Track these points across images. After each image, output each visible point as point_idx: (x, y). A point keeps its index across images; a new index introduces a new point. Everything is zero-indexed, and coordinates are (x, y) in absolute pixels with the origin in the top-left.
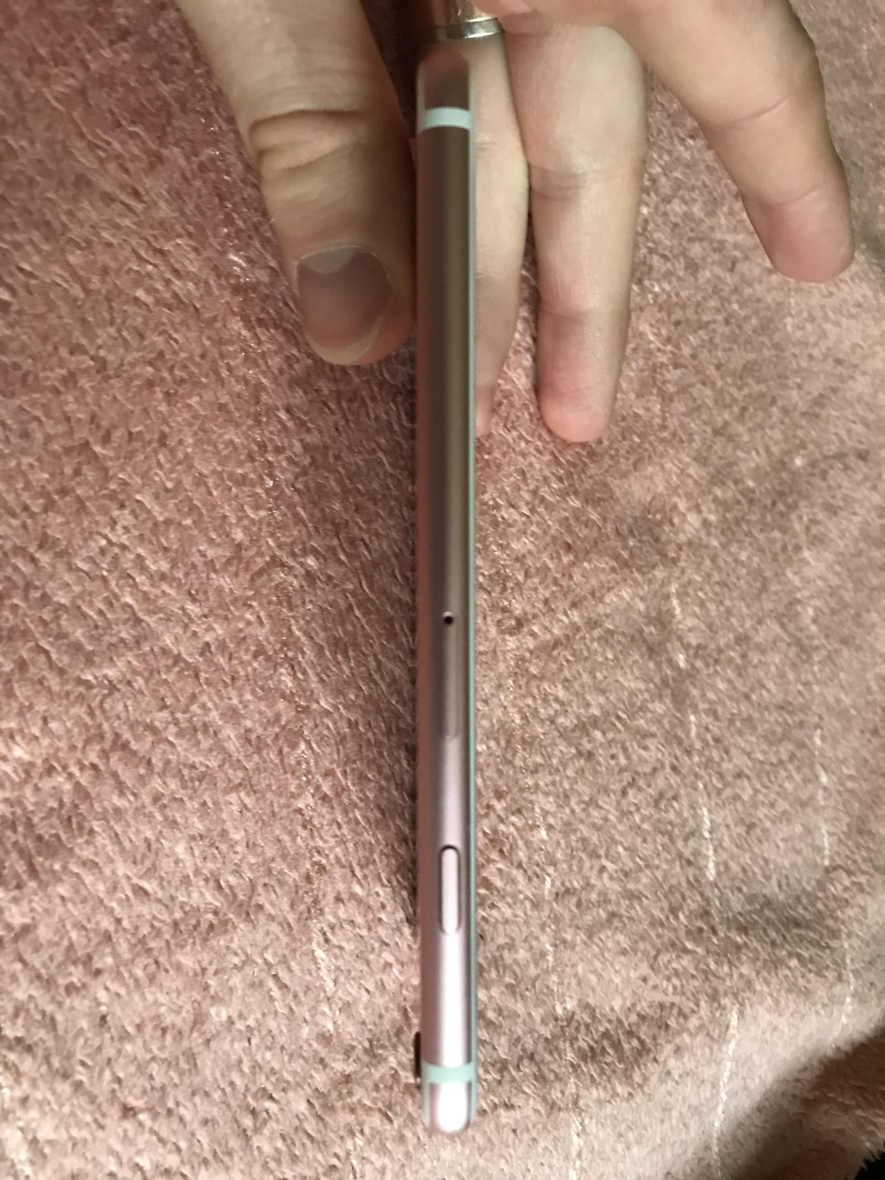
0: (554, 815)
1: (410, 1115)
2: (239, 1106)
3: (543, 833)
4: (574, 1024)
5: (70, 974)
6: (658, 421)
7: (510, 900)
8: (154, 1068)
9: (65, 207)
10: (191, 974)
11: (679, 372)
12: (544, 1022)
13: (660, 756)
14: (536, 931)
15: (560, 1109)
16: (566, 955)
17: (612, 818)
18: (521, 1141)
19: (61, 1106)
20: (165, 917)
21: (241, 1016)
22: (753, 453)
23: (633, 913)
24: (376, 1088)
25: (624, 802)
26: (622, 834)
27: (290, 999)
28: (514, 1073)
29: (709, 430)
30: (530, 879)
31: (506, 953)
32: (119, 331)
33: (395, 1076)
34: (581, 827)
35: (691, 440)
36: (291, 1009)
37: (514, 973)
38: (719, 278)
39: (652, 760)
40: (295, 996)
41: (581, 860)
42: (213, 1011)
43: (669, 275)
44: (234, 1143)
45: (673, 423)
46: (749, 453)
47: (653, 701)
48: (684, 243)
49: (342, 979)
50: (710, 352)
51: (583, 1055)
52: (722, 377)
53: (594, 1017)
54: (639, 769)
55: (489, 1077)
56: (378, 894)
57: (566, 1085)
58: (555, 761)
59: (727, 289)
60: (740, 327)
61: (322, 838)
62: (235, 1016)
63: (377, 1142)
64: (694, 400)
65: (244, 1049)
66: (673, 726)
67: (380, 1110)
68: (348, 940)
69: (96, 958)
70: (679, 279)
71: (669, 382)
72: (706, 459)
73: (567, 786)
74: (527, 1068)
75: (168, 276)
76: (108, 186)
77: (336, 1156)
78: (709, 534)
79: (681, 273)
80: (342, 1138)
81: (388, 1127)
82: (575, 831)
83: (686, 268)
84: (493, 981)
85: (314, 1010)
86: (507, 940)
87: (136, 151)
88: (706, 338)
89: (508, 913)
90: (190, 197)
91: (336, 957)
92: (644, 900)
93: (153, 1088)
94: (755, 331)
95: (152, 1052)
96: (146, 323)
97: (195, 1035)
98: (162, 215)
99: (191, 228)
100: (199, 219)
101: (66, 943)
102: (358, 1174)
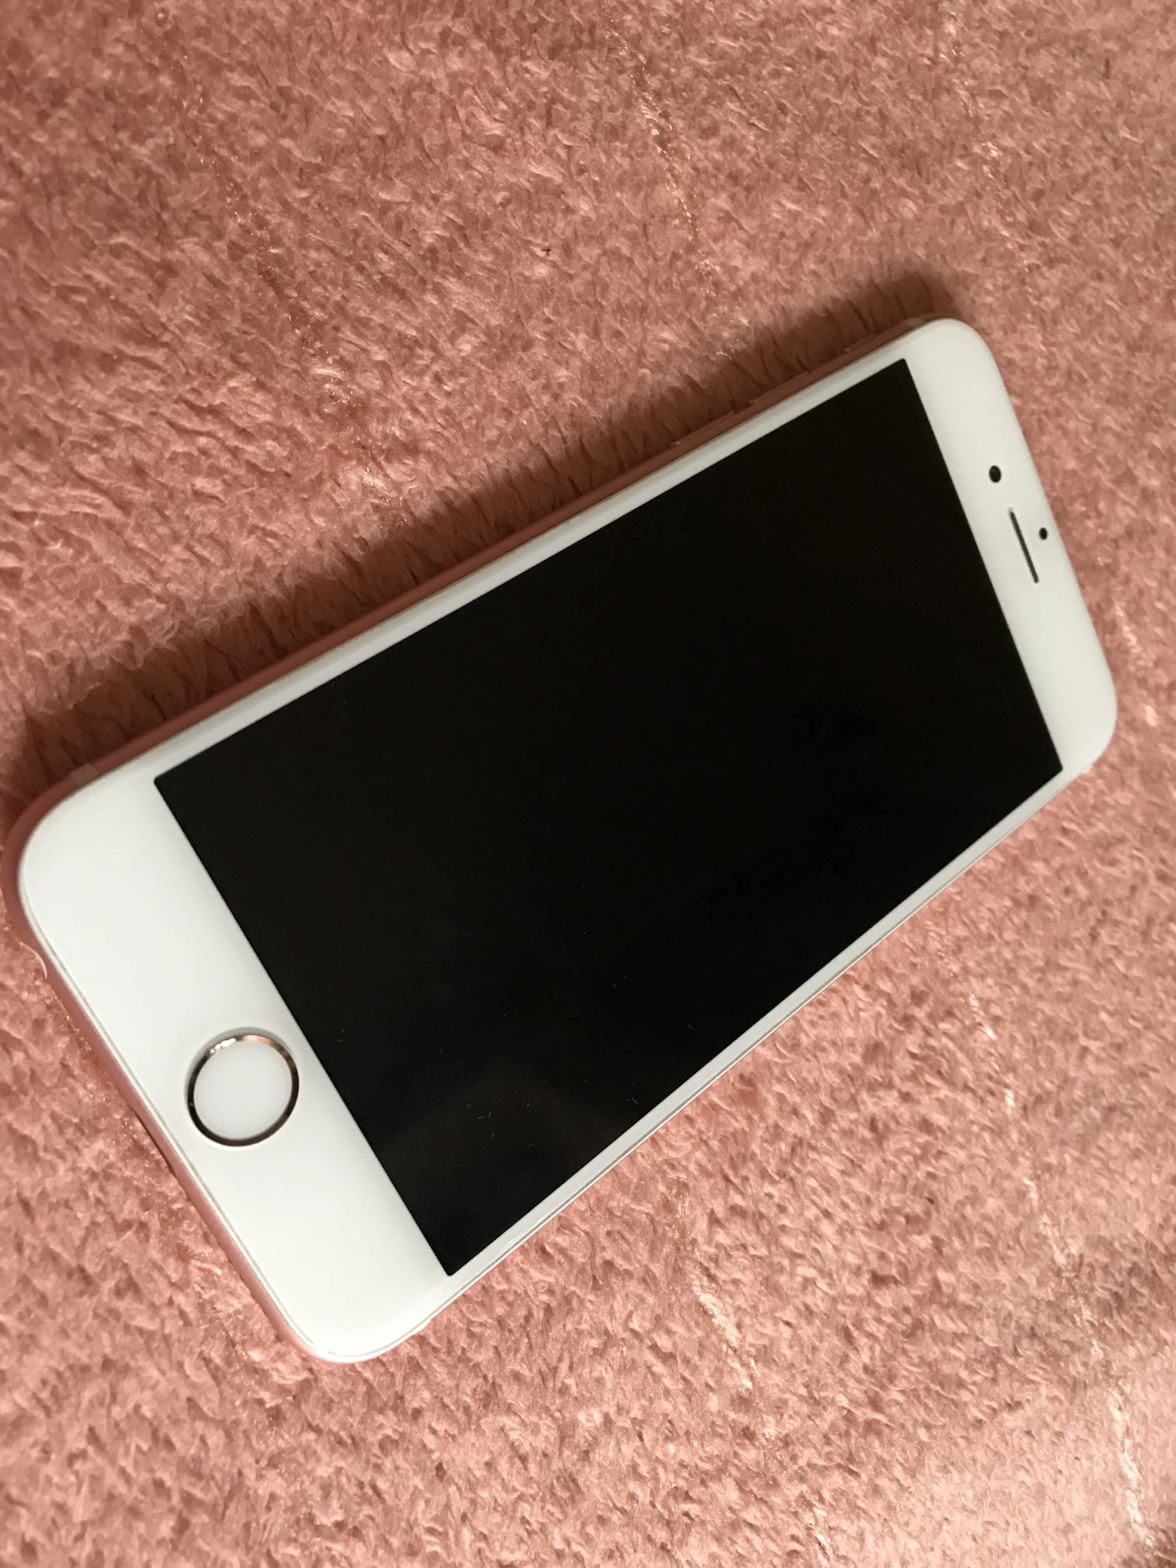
0: (998, 1002)
1: (880, 1459)
2: (650, 1522)
3: (990, 1033)
4: (1086, 1270)
5: (381, 1426)
6: (1042, 362)
7: (960, 1139)
8: (525, 1509)
9: (51, 400)
11: (1057, 272)
12: (1041, 1283)
13: (1137, 866)
14: (1004, 1166)
15: (1086, 1386)
16: (1054, 1184)
17: (1083, 977)
18: (1040, 1442)
20: (484, 1318)
21: (620, 1409)
23: (1139, 1098)
24: (827, 1440)
25: (1097, 951)
26: (1101, 995)
27: (681, 1368)
28: (1010, 1361)
29: (1121, 348)
30: (982, 1101)
31: (968, 1210)
32: (189, 548)
33: (849, 1418)
34: (1041, 1005)
35: (1097, 374)
36: (687, 1381)
37: (987, 1233)
38: (1089, 97)
39: (1128, 876)
40: (687, 1362)
41: (1050, 1052)
42: (582, 1417)
43: (1007, 122)
45: (1064, 358)
47: (1112, 791)
48: (1022, 59)
49: (747, 1320)
50: (1099, 222)
51: (1106, 1311)
52: (1127, 257)
53: (1112, 1253)
54: (1109, 896)
55: (978, 1378)
56: (770, 1196)
57: (1088, 1353)
58: (983, 927)
59: (1106, 110)
60: (1138, 164)
62: (612, 1412)
63: (844, 1505)
64: (1090, 308)
66: (1148, 816)
67: (839, 1466)
68: (743, 1270)
69: (408, 1397)
70: (1027, 122)
72: (1125, 396)
73: (1008, 954)
74: (1028, 1349)
75: (233, 442)
76: (104, 343)
77: (795, 1538)
79: (1027, 112)
80: (795, 1514)
81: (854, 1483)
82: (1034, 1014)
83: (1034, 101)
84: (957, 1254)
85: (719, 1371)
86: (967, 1193)
87: (131, 272)
88: (1088, 203)
89: (961, 1156)
90: (229, 307)
91: (731, 1295)
92: (1152, 1074)
93: (529, 1533)
94: (1163, 163)
95: (514, 1490)
96: (223, 524)
97: (567, 1453)
98: (197, 353)
99: (245, 357)
100: (254, 335)
101: (362, 1389)
102: (829, 1551)
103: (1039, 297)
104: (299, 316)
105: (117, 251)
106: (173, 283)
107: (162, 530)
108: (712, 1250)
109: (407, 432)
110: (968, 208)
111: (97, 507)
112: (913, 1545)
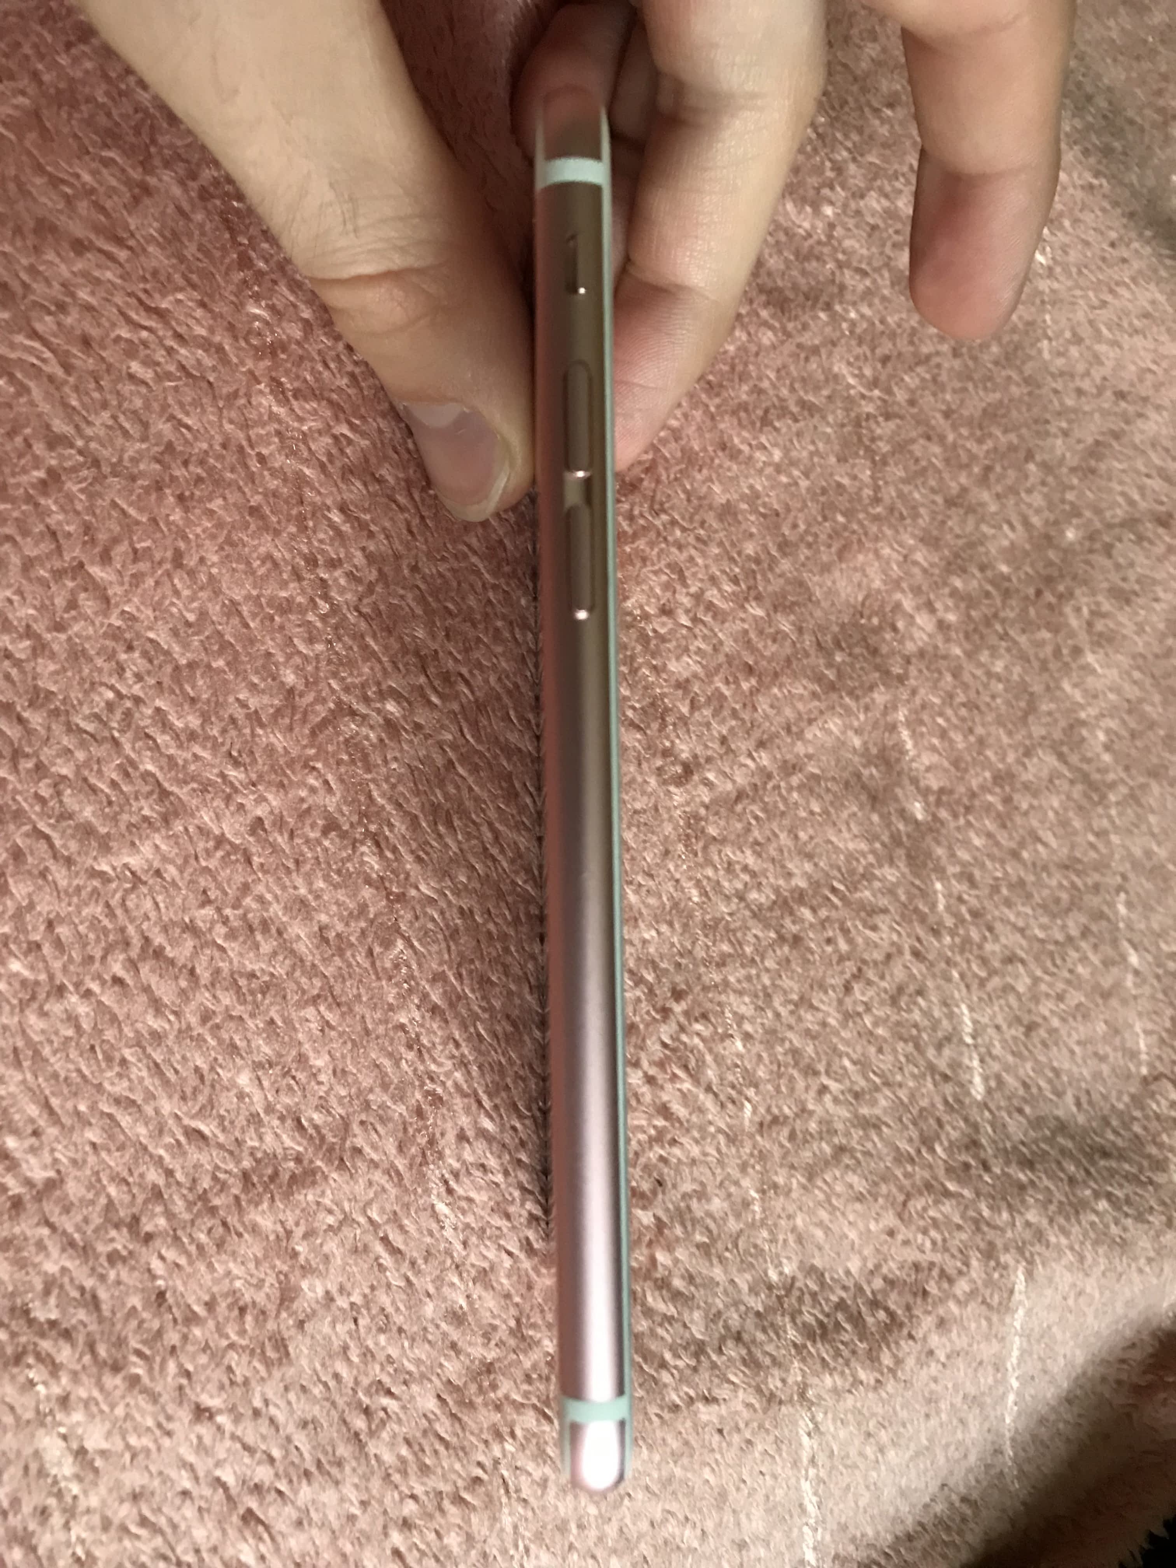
0: (752, 1021)
2: (348, 1404)
3: (739, 1045)
4: (796, 1293)
5: (112, 1240)
6: (868, 492)
7: (696, 1134)
9: (24, 262)
10: (272, 1237)
11: (892, 425)
12: (753, 1290)
13: (895, 937)
14: (735, 1173)
15: (781, 1402)
16: (778, 1203)
17: (832, 1021)
18: (729, 1444)
19: (112, 1407)
20: (231, 1166)
21: (342, 1290)
22: (1005, 527)
23: (869, 1145)
24: (528, 1379)
25: (848, 1001)
26: (847, 1043)
27: (405, 1268)
28: (714, 1357)
29: (939, 499)
30: (723, 1106)
31: (694, 1204)
32: (114, 418)
34: (790, 1035)
35: (916, 516)
36: (408, 1280)
37: (707, 1228)
39: (885, 944)
40: (413, 1263)
41: (791, 1079)
42: (305, 1285)
43: (868, 295)
44: (344, 1450)
45: (889, 493)
46: (1000, 528)
47: (881, 866)
48: (888, 250)
49: (474, 1239)
50: (934, 394)
51: (809, 1333)
52: (954, 427)
53: (822, 1284)
54: (866, 956)
55: (680, 1363)
56: (515, 1129)
57: (787, 1371)
58: (748, 950)
60: (975, 359)
61: (434, 1061)
62: (334, 1290)
63: (532, 1447)
64: (917, 460)
65: (349, 1333)
66: (911, 897)
67: (534, 1407)
68: (479, 1189)
69: (144, 1220)
70: (884, 299)
71: (880, 438)
72: (937, 539)
73: (767, 981)
74: (732, 1351)
75: (170, 343)
76: (80, 231)
77: (480, 1464)
78: (948, 640)
79: (886, 292)
80: (486, 1442)
81: (546, 1428)
82: (783, 1040)
83: (893, 284)
84: (677, 1239)
85: (439, 1281)
86: (696, 1187)
87: (114, 183)
88: (928, 376)
89: (695, 1151)
90: (190, 235)
91: (464, 1212)
92: (885, 1129)
93: (232, 1383)
94: (996, 363)
95: (227, 1336)
96: (147, 406)
97: (284, 1315)
98: (154, 263)
99: (194, 277)
100: (205, 264)
101: (103, 1201)
102: (512, 1488)
103: (873, 440)
104: (244, 262)
105: (108, 162)
106: (147, 201)
107: (96, 395)
109: (317, 380)
110: (823, 351)
111: (44, 360)
112: (592, 1510)
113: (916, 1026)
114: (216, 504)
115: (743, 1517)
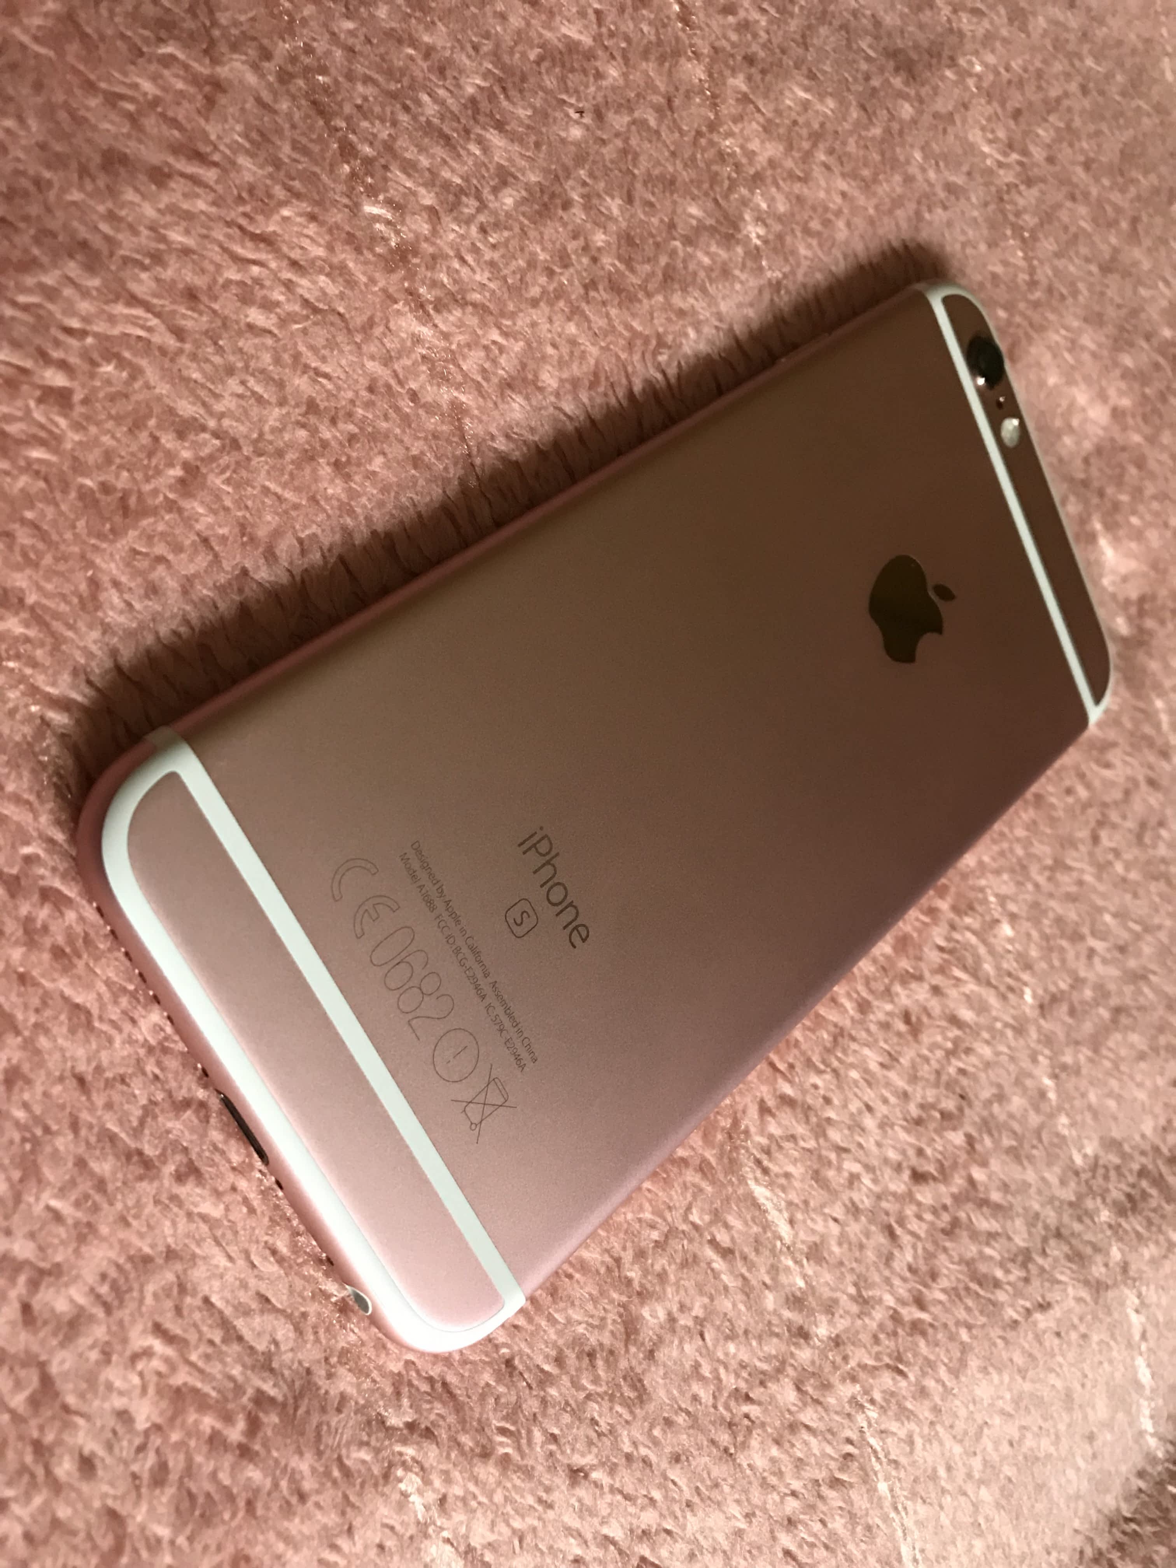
0: (1014, 899)
1: (926, 1359)
2: (713, 1423)
3: (1007, 929)
4: (1101, 1171)
6: (1023, 277)
7: (986, 1035)
8: (593, 1409)
9: (100, 209)
10: (603, 1270)
11: (1034, 192)
12: (1063, 1182)
13: (1129, 771)
14: (1026, 1064)
15: (1107, 1287)
16: (1070, 1084)
17: (1087, 878)
18: (1069, 1344)
19: (490, 1495)
21: (682, 1307)
22: (1161, 285)
23: (1142, 1000)
24: (876, 1340)
25: (1099, 853)
26: (1104, 896)
27: (739, 1264)
28: (1040, 1260)
29: (1094, 268)
30: (1004, 997)
31: (996, 1108)
32: (243, 383)
33: (896, 1317)
34: (1052, 904)
35: (1075, 293)
36: (744, 1278)
37: (1012, 1131)
38: (1057, 23)
39: (1121, 780)
40: (745, 1258)
41: (1062, 951)
42: (646, 1312)
43: (988, 39)
44: (719, 1471)
45: (1044, 273)
46: (1156, 287)
49: (799, 1216)
50: (1071, 145)
51: (1121, 1211)
52: (1097, 180)
53: (1124, 1156)
54: (1107, 798)
55: (1012, 1278)
56: (816, 1087)
57: (1107, 1254)
59: (1072, 37)
60: (1102, 93)
62: (675, 1310)
63: (894, 1407)
64: (1066, 228)
65: (698, 1350)
66: (1136, 723)
67: (888, 1366)
68: (795, 1162)
70: (1005, 41)
71: (1025, 210)
72: (1100, 315)
73: (1020, 852)
74: (1056, 1250)
75: (287, 275)
76: (154, 156)
77: (849, 1441)
78: (1125, 429)
79: (1005, 32)
80: (849, 1415)
81: (903, 1384)
82: (1046, 912)
83: (1011, 21)
84: (988, 1151)
85: (774, 1270)
86: (994, 1091)
87: (179, 85)
88: (1062, 125)
89: (987, 1052)
90: (279, 131)
91: (783, 1189)
92: (1152, 977)
93: (600, 1435)
94: (1123, 94)
95: (584, 1389)
96: (277, 361)
97: (633, 1349)
98: (248, 177)
99: (297, 184)
100: (304, 163)
102: (881, 1455)
103: (1018, 214)
104: (347, 151)
105: (168, 61)
106: (223, 100)
107: (217, 360)
108: (764, 1141)
109: (455, 281)
110: (957, 118)
111: (150, 330)
112: (958, 1449)
113: (1163, 860)
114: (377, 464)
115: (1089, 1410)
